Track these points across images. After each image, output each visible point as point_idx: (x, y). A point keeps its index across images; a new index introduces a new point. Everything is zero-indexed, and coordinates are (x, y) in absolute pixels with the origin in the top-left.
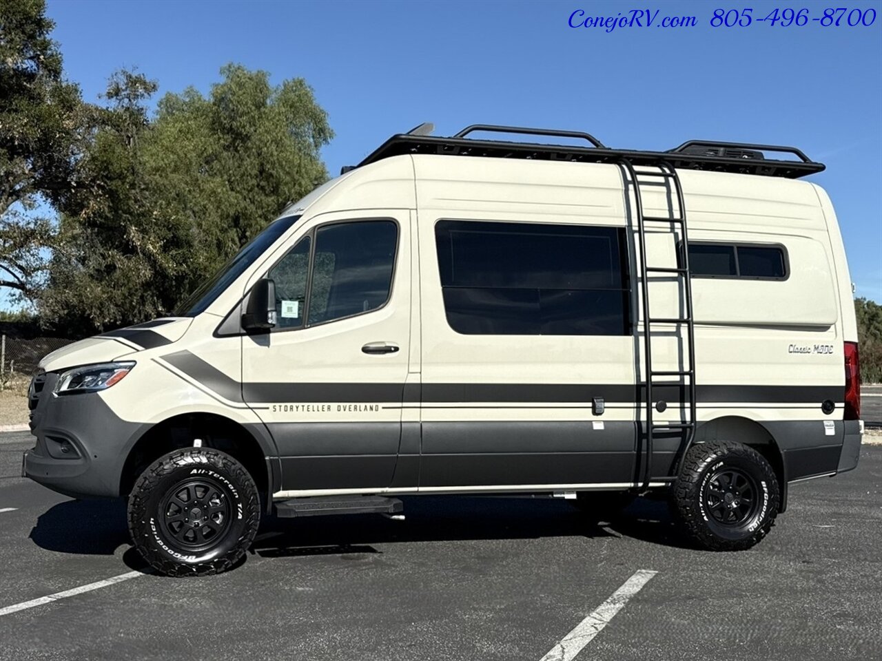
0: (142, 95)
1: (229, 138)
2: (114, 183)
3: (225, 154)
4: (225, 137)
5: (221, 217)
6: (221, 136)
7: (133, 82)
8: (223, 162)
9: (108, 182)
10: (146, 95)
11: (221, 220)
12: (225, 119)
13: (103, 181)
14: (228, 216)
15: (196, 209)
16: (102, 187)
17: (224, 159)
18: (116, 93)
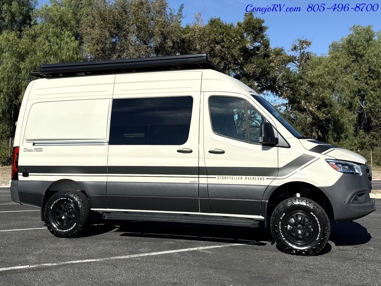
0: (305, 48)
1: (354, 57)
2: (292, 84)
3: (353, 64)
4: (353, 57)
5: (351, 92)
6: (351, 57)
7: (302, 42)
8: (352, 68)
9: (289, 84)
10: (307, 47)
11: (351, 93)
12: (352, 49)
13: (288, 84)
14: (354, 91)
15: (339, 90)
16: (288, 87)
17: (353, 66)
18: (295, 48)
